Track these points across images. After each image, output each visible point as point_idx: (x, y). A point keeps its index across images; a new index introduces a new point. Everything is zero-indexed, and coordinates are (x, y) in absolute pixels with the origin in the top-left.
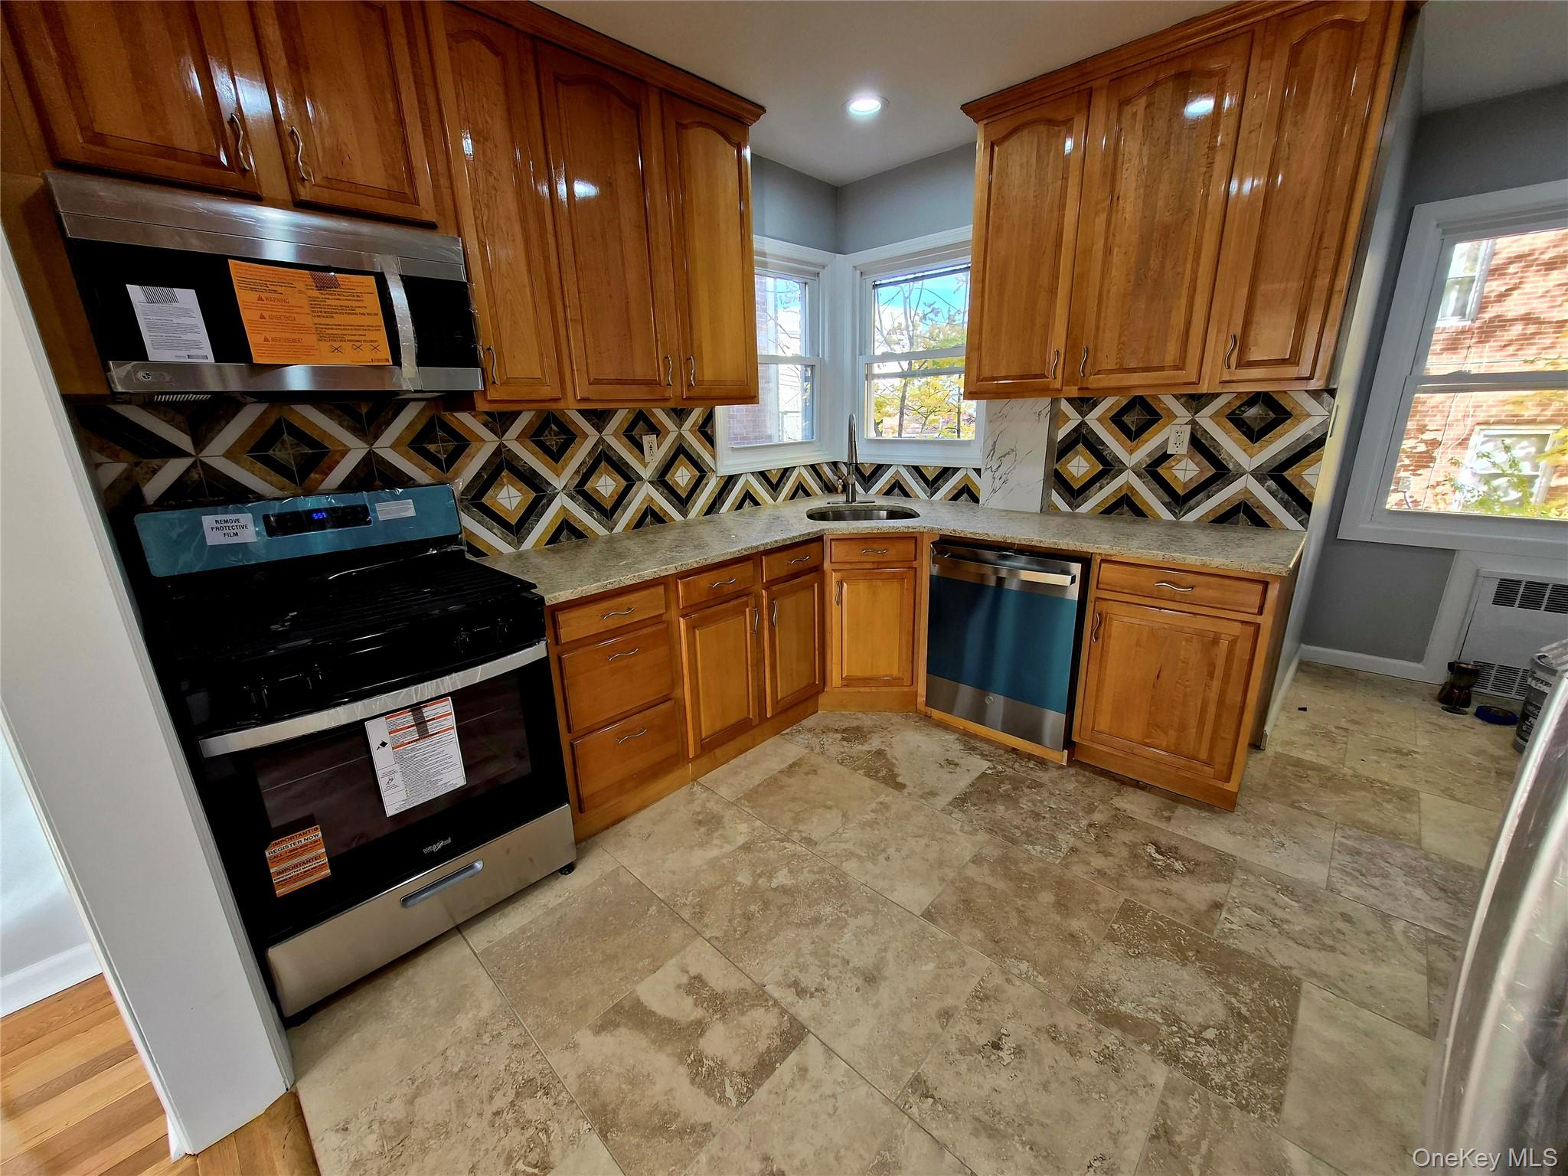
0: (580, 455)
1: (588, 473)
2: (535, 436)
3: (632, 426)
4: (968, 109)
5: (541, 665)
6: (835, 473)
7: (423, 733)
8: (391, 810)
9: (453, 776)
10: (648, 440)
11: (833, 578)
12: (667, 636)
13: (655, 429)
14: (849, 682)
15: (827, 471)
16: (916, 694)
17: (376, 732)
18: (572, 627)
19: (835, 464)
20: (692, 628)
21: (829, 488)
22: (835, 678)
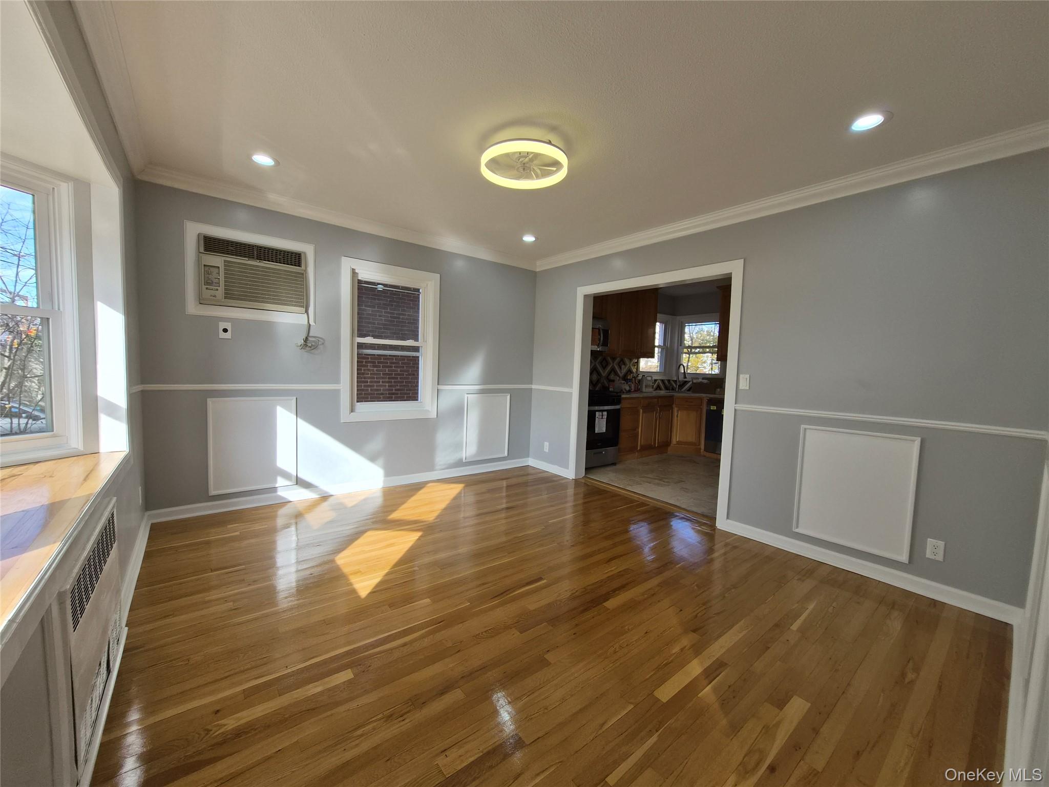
0: (609, 368)
1: (610, 373)
2: (601, 363)
3: (620, 362)
4: (717, 287)
5: (619, 410)
6: (669, 384)
7: (602, 418)
8: (596, 432)
9: (604, 430)
10: (623, 366)
11: (675, 410)
12: (638, 412)
13: (625, 364)
14: (679, 443)
15: (666, 382)
16: (700, 449)
17: (597, 413)
18: (624, 404)
19: (669, 381)
20: (643, 412)
21: (667, 388)
22: (674, 441)
